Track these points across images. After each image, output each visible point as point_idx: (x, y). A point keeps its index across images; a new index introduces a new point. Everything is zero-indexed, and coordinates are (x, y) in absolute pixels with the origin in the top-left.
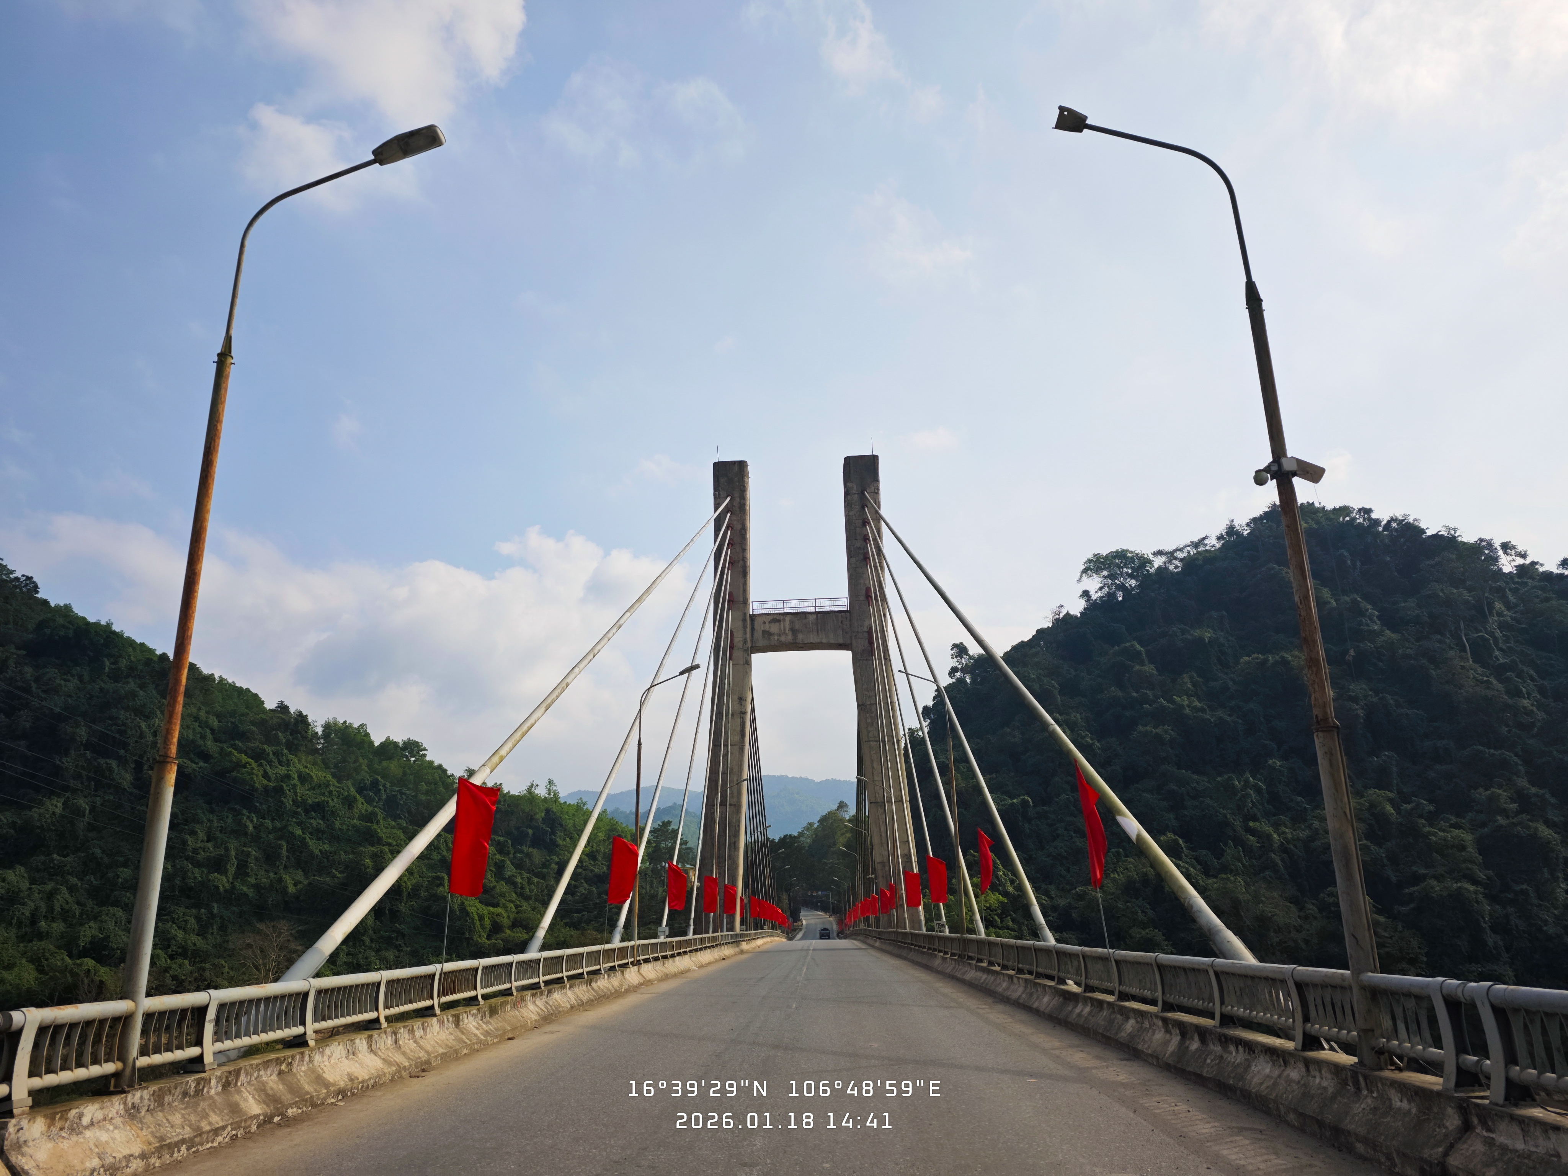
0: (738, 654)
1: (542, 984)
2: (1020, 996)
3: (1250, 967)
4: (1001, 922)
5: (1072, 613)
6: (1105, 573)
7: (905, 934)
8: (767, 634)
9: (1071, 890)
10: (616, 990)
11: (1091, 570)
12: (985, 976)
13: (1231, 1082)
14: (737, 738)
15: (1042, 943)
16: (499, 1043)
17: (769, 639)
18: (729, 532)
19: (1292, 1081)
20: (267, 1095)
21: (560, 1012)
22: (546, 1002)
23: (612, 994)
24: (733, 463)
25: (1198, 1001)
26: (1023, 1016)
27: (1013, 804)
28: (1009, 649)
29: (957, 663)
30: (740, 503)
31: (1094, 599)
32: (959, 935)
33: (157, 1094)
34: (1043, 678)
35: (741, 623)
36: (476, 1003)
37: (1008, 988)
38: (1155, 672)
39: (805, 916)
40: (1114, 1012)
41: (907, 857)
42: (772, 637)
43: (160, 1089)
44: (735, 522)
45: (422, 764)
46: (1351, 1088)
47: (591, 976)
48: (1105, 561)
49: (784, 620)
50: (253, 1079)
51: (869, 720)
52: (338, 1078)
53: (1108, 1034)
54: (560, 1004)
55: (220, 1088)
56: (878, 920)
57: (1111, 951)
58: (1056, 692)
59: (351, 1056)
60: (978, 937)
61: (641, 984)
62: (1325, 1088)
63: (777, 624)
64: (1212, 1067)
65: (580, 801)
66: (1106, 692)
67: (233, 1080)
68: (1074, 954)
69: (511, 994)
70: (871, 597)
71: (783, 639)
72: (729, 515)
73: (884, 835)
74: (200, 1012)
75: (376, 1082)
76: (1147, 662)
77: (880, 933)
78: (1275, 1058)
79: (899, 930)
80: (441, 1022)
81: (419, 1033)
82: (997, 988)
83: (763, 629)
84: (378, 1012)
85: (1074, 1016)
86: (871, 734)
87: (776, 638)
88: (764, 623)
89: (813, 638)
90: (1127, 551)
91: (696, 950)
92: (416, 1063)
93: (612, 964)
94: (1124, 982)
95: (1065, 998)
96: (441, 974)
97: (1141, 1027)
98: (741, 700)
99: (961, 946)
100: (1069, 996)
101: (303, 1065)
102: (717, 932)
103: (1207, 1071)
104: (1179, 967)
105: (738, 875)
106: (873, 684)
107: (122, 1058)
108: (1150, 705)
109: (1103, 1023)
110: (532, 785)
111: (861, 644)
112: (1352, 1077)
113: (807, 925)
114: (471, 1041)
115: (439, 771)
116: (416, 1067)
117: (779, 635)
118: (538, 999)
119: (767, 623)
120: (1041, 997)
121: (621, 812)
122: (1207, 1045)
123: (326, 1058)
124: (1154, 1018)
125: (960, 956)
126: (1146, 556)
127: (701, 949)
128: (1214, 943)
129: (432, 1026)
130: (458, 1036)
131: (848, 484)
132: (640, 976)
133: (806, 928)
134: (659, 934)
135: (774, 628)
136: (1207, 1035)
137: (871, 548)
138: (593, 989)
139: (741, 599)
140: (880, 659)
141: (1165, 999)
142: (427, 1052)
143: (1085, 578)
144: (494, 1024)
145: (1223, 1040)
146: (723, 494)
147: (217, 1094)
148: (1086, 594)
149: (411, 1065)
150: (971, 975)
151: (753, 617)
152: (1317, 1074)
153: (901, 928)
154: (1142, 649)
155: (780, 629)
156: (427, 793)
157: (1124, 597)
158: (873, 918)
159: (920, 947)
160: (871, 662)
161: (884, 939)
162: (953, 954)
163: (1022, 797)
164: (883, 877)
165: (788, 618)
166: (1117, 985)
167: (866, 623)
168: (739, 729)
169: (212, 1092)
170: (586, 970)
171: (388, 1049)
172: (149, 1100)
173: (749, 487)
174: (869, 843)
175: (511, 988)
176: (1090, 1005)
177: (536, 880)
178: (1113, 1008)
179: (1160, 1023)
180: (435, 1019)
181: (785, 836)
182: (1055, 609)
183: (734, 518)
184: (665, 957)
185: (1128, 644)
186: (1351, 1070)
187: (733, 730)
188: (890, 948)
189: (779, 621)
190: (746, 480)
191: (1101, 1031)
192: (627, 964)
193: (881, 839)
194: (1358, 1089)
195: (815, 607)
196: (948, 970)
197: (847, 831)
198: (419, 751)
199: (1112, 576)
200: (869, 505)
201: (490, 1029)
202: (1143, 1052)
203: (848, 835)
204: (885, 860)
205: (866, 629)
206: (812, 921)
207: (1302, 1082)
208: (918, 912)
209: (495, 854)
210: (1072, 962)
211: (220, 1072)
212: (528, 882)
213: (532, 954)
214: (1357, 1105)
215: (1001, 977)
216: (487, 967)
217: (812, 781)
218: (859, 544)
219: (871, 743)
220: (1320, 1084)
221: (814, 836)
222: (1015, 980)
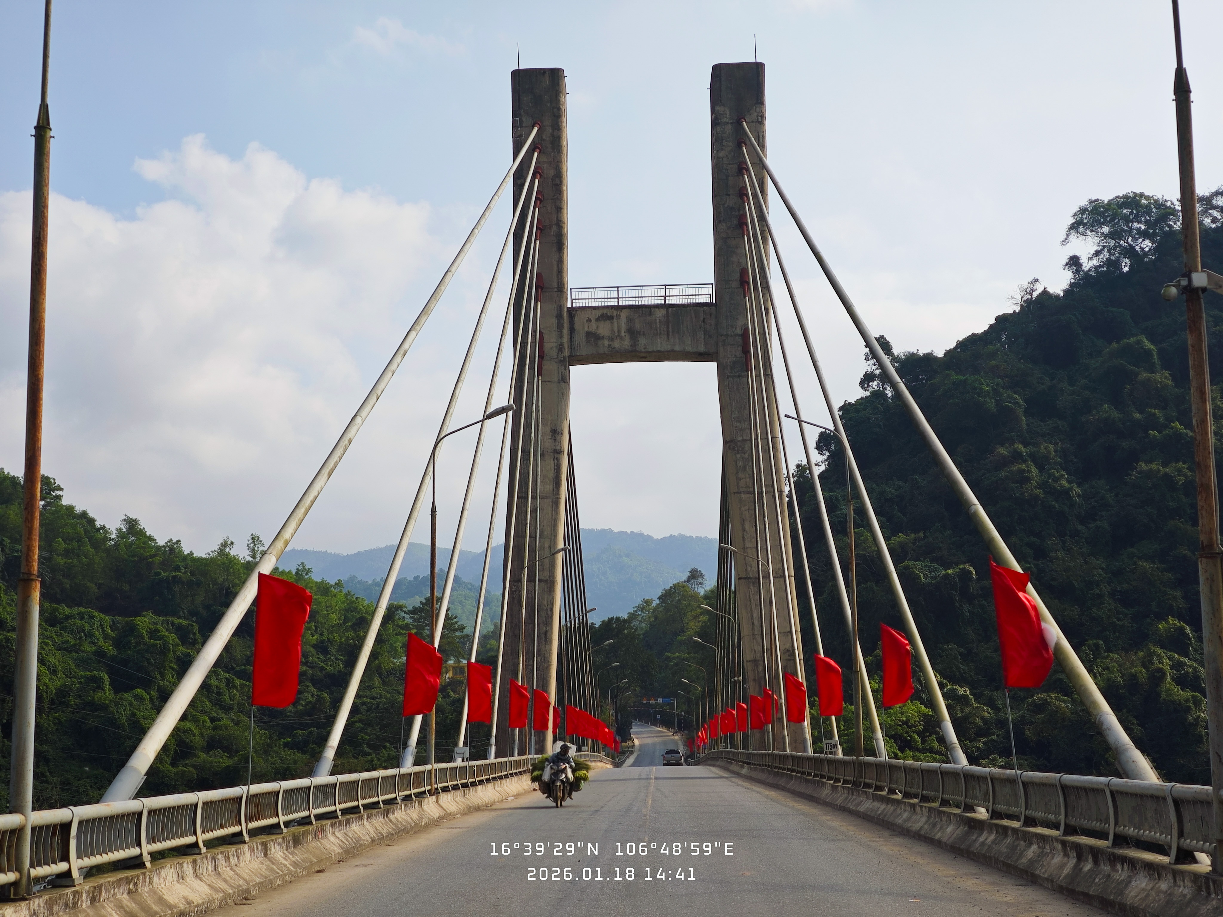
0: (550, 366)
1: (339, 813)
2: (922, 827)
3: (1151, 787)
4: (923, 742)
5: (1051, 290)
6: (1106, 229)
7: (784, 758)
8: (593, 337)
9: (1025, 698)
10: (416, 824)
11: (1084, 225)
12: (883, 807)
13: (1112, 898)
14: (549, 487)
15: (952, 765)
16: (308, 874)
17: (597, 344)
18: (537, 181)
19: (1161, 892)
20: (125, 911)
21: (361, 845)
22: (346, 834)
23: (412, 828)
24: (542, 72)
25: (1096, 823)
26: (923, 848)
27: (947, 576)
28: (952, 345)
29: (874, 367)
30: (552, 135)
31: (1086, 269)
32: (855, 758)
33: (48, 903)
34: (1001, 390)
35: (554, 321)
36: (278, 831)
37: (908, 819)
38: (1170, 382)
39: (636, 733)
40: (1018, 839)
41: (789, 653)
42: (600, 343)
43: (50, 899)
44: (545, 166)
45: (57, 512)
46: (1204, 893)
47: (388, 806)
48: (1107, 210)
49: (618, 317)
50: (111, 896)
51: (740, 464)
52: (177, 901)
53: (1009, 862)
54: (360, 837)
55: (89, 902)
56: (745, 738)
57: (1019, 772)
58: (1020, 412)
59: (181, 880)
60: (878, 759)
61: (441, 818)
62: (1185, 896)
63: (608, 322)
64: (1099, 885)
65: (301, 568)
66: (1094, 412)
67: (97, 895)
68: (982, 777)
69: (310, 823)
70: (748, 283)
71: (616, 344)
72: (536, 154)
73: (756, 623)
74: (66, 827)
75: (207, 907)
76: (1158, 367)
77: (749, 756)
78: (1152, 872)
79: (776, 752)
80: (252, 850)
81: (234, 861)
82: (896, 820)
83: (586, 329)
84: (196, 836)
85: (977, 845)
86: (742, 483)
87: (606, 343)
88: (589, 320)
89: (661, 345)
90: (1142, 195)
91: (501, 778)
92: (239, 891)
93: (408, 793)
94: (1031, 806)
95: (970, 827)
96: (247, 797)
97: (1042, 852)
98: (556, 433)
99: (856, 771)
100: (976, 825)
101: (145, 886)
102: (525, 754)
103: (1094, 889)
104: (1081, 788)
105: (550, 677)
106: (747, 412)
107: (19, 869)
108: (1160, 432)
109: (1005, 850)
110: (224, 545)
111: (732, 353)
112: (1205, 883)
113: (640, 745)
114: (282, 872)
115: (84, 521)
116: (239, 896)
117: (611, 339)
118: (337, 829)
119: (593, 321)
120: (945, 827)
121: (360, 582)
122: (1099, 866)
123: (162, 880)
124: (1054, 841)
125: (854, 783)
126: (1169, 204)
127: (506, 776)
128: (1120, 763)
129: (244, 853)
130: (269, 866)
131: (718, 108)
132: (440, 809)
133: (640, 750)
134: (456, 756)
135: (604, 329)
136: (1100, 855)
137: (750, 209)
138: (391, 821)
139: (555, 285)
140: (758, 376)
141: (1067, 821)
142: (245, 880)
143: (1073, 237)
144: (299, 855)
145: (1112, 859)
146: (527, 121)
147: (88, 907)
148: (1074, 262)
149: (234, 892)
150: (867, 805)
151: (573, 311)
152: (1182, 883)
153: (778, 749)
154: (1152, 347)
155: (612, 330)
156: (67, 553)
157: (1131, 267)
158: (739, 735)
159: (803, 773)
160: (745, 379)
161: (754, 764)
162: (846, 782)
163: (961, 567)
164: (754, 680)
165: (624, 314)
166: (1023, 810)
167: (740, 323)
168: (551, 475)
169: (84, 906)
170: (382, 798)
171: (209, 875)
172: (44, 907)
173: (565, 110)
174: (736, 634)
175: (310, 816)
176: (995, 832)
177: (238, 682)
178: (1018, 834)
179: (1059, 846)
180: (246, 846)
181: (610, 620)
182: (1026, 285)
183: (544, 159)
184: (465, 786)
185: (1132, 340)
186: (1204, 877)
187: (544, 477)
188: (763, 776)
189: (611, 318)
190: (563, 99)
191: (1002, 859)
192: (424, 792)
193: (753, 629)
194: (1209, 894)
195: (665, 297)
196: (839, 802)
197: (701, 614)
198: (50, 490)
199: (1112, 235)
200: (748, 143)
201: (297, 860)
202: (1039, 876)
203: (704, 618)
204: (758, 657)
205: (739, 331)
206: (648, 741)
207: (1168, 893)
208: (802, 729)
209: (178, 645)
210: (980, 787)
211: (88, 887)
212: (228, 685)
213: (323, 778)
214: (1205, 907)
215: (902, 806)
216: (287, 791)
217: (649, 537)
218: (731, 201)
219: (742, 495)
220: (1182, 892)
221: (652, 619)
222: (918, 809)
